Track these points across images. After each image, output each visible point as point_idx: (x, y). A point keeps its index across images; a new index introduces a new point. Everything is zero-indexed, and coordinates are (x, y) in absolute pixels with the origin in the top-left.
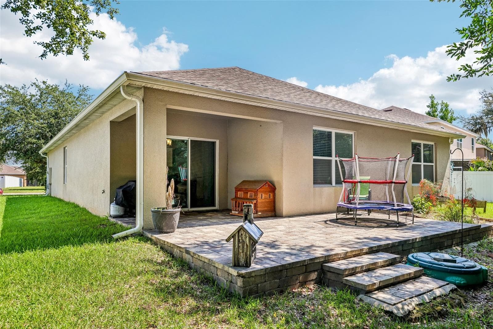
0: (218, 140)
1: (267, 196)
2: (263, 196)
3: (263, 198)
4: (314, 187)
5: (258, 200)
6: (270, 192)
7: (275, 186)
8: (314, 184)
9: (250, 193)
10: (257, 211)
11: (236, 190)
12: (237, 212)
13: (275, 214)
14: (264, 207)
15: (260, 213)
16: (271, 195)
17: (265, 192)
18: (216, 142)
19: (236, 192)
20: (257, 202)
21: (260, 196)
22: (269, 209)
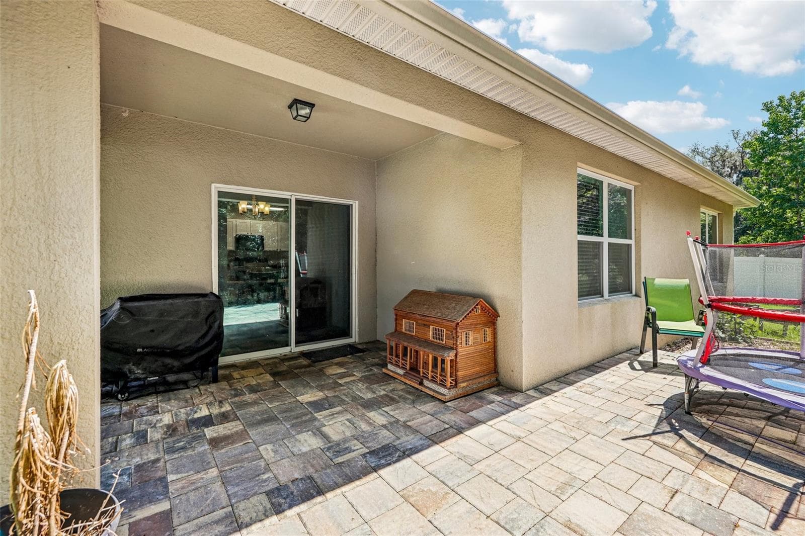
0: (357, 202)
1: (479, 336)
2: (471, 338)
3: (470, 344)
4: (580, 306)
5: (459, 350)
6: (485, 324)
7: (496, 311)
8: (579, 297)
9: (434, 329)
10: (456, 381)
11: (396, 315)
12: (401, 372)
13: (497, 380)
14: (473, 366)
15: (464, 384)
16: (489, 331)
17: (474, 327)
18: (352, 205)
19: (396, 320)
20: (456, 355)
21: (464, 339)
22: (484, 368)
